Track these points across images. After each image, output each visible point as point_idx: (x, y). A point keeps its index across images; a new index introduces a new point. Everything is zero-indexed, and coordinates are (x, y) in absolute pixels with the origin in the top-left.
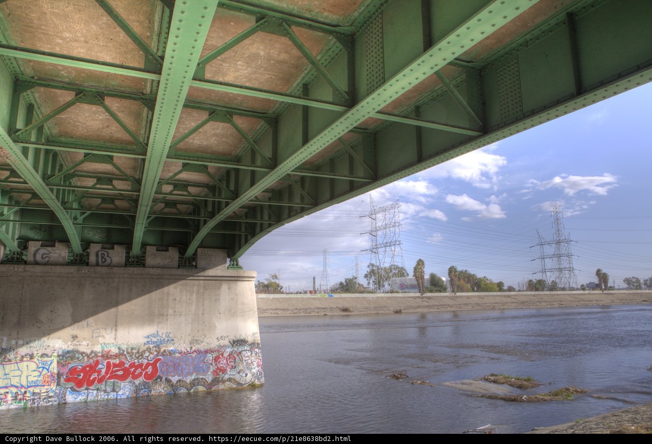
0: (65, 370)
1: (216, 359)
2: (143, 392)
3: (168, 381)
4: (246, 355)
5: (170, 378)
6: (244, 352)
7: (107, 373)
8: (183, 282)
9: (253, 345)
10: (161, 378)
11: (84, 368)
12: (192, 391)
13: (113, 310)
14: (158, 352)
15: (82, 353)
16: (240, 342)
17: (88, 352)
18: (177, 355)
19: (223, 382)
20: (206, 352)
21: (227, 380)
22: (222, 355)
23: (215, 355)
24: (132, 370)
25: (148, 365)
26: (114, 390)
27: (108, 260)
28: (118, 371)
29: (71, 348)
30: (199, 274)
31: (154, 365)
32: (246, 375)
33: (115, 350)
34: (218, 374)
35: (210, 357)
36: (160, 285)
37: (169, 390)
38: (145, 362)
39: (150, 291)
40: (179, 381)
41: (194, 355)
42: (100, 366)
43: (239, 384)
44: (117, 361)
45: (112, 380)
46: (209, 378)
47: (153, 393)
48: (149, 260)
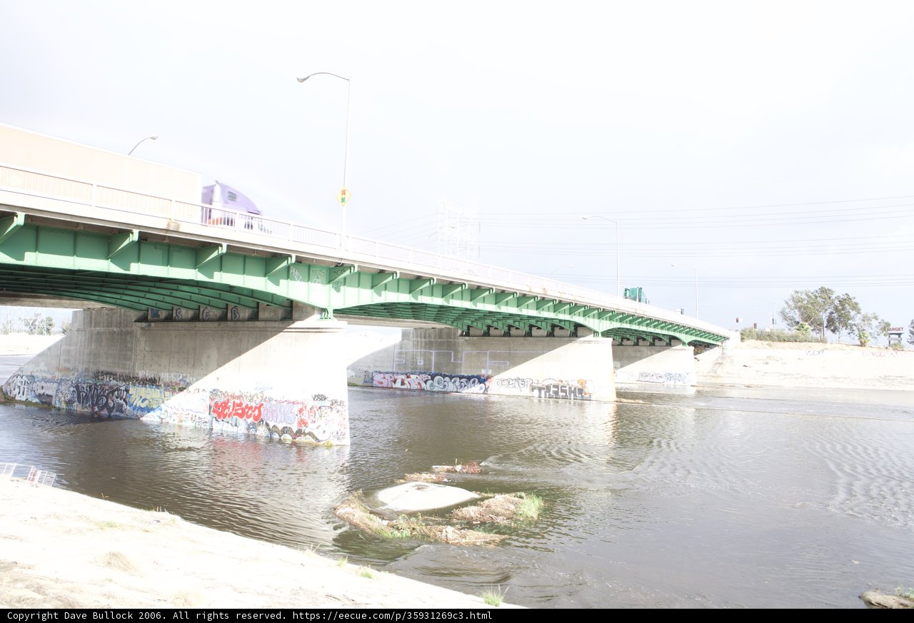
0: (213, 404)
1: (301, 411)
2: (252, 431)
3: (267, 425)
4: (325, 411)
5: (268, 422)
6: (323, 408)
7: (233, 410)
8: (282, 333)
9: (334, 403)
10: (263, 421)
11: (222, 403)
12: (282, 438)
13: (238, 359)
14: (262, 398)
15: (221, 392)
16: (322, 398)
17: (224, 392)
18: (274, 403)
19: (305, 434)
20: (294, 403)
21: (308, 434)
22: (305, 407)
23: (300, 406)
24: (246, 410)
25: (256, 408)
26: (236, 425)
27: (238, 317)
28: (238, 409)
29: (216, 388)
30: (290, 327)
31: (259, 408)
32: (324, 432)
33: (237, 394)
34: (301, 426)
35: (296, 408)
36: (266, 338)
37: (267, 433)
38: (254, 405)
39: (260, 343)
40: (274, 426)
41: (285, 404)
42: (230, 404)
43: (317, 439)
44: (238, 401)
45: (235, 417)
46: (295, 429)
47: (258, 433)
48: (261, 315)
